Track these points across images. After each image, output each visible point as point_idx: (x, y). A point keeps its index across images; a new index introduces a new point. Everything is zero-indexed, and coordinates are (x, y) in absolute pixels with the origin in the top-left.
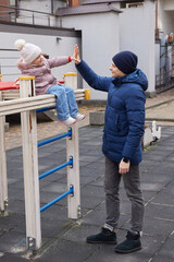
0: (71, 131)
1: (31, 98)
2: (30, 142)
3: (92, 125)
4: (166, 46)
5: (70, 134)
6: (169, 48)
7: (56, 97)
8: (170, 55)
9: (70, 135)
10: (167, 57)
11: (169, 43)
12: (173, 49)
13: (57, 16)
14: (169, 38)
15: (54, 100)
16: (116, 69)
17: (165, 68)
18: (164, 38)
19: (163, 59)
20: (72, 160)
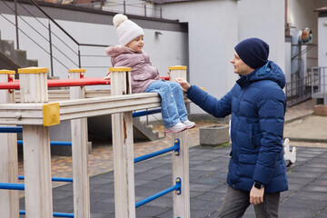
0: (178, 144)
1: (126, 96)
2: (124, 156)
3: (203, 145)
4: (300, 44)
5: (177, 148)
6: (304, 47)
7: (159, 96)
8: (304, 56)
9: (178, 150)
10: (300, 59)
11: (303, 41)
12: (308, 50)
13: (155, 4)
14: (304, 34)
15: (156, 100)
16: (239, 62)
17: (298, 73)
18: (297, 34)
19: (296, 61)
20: (179, 183)
